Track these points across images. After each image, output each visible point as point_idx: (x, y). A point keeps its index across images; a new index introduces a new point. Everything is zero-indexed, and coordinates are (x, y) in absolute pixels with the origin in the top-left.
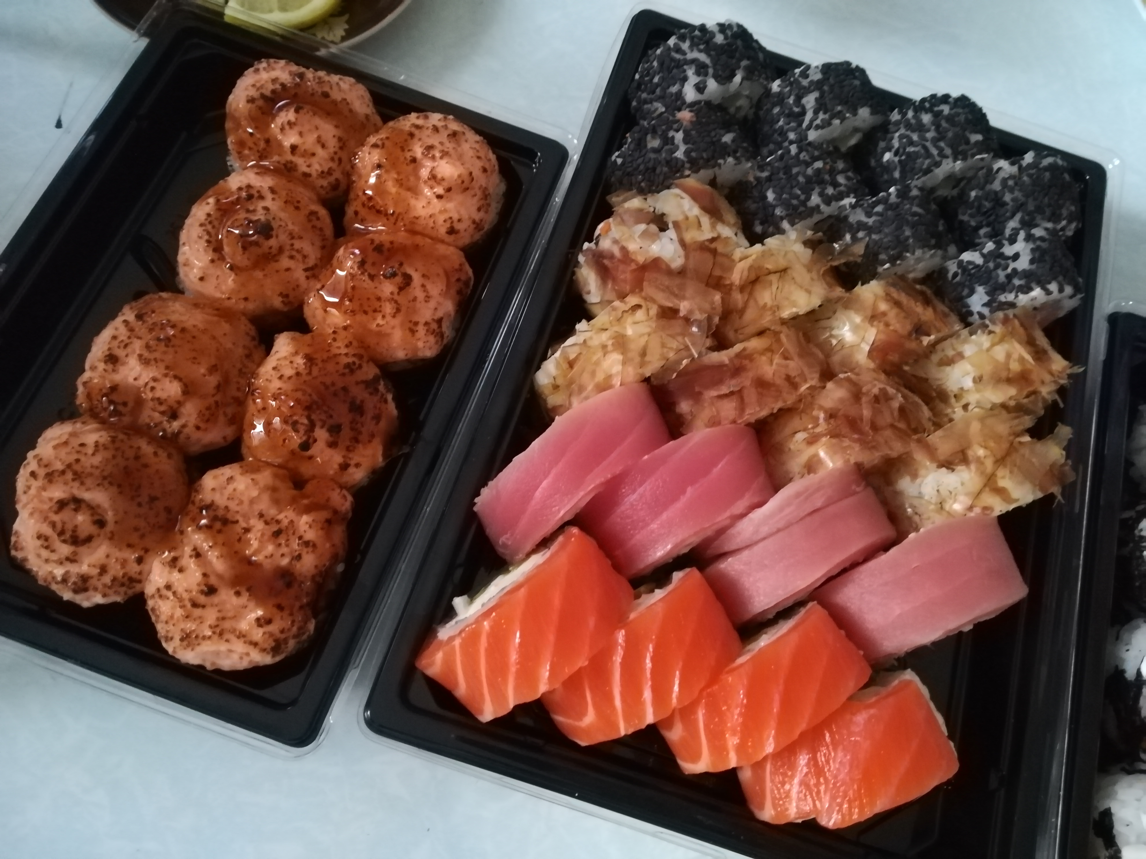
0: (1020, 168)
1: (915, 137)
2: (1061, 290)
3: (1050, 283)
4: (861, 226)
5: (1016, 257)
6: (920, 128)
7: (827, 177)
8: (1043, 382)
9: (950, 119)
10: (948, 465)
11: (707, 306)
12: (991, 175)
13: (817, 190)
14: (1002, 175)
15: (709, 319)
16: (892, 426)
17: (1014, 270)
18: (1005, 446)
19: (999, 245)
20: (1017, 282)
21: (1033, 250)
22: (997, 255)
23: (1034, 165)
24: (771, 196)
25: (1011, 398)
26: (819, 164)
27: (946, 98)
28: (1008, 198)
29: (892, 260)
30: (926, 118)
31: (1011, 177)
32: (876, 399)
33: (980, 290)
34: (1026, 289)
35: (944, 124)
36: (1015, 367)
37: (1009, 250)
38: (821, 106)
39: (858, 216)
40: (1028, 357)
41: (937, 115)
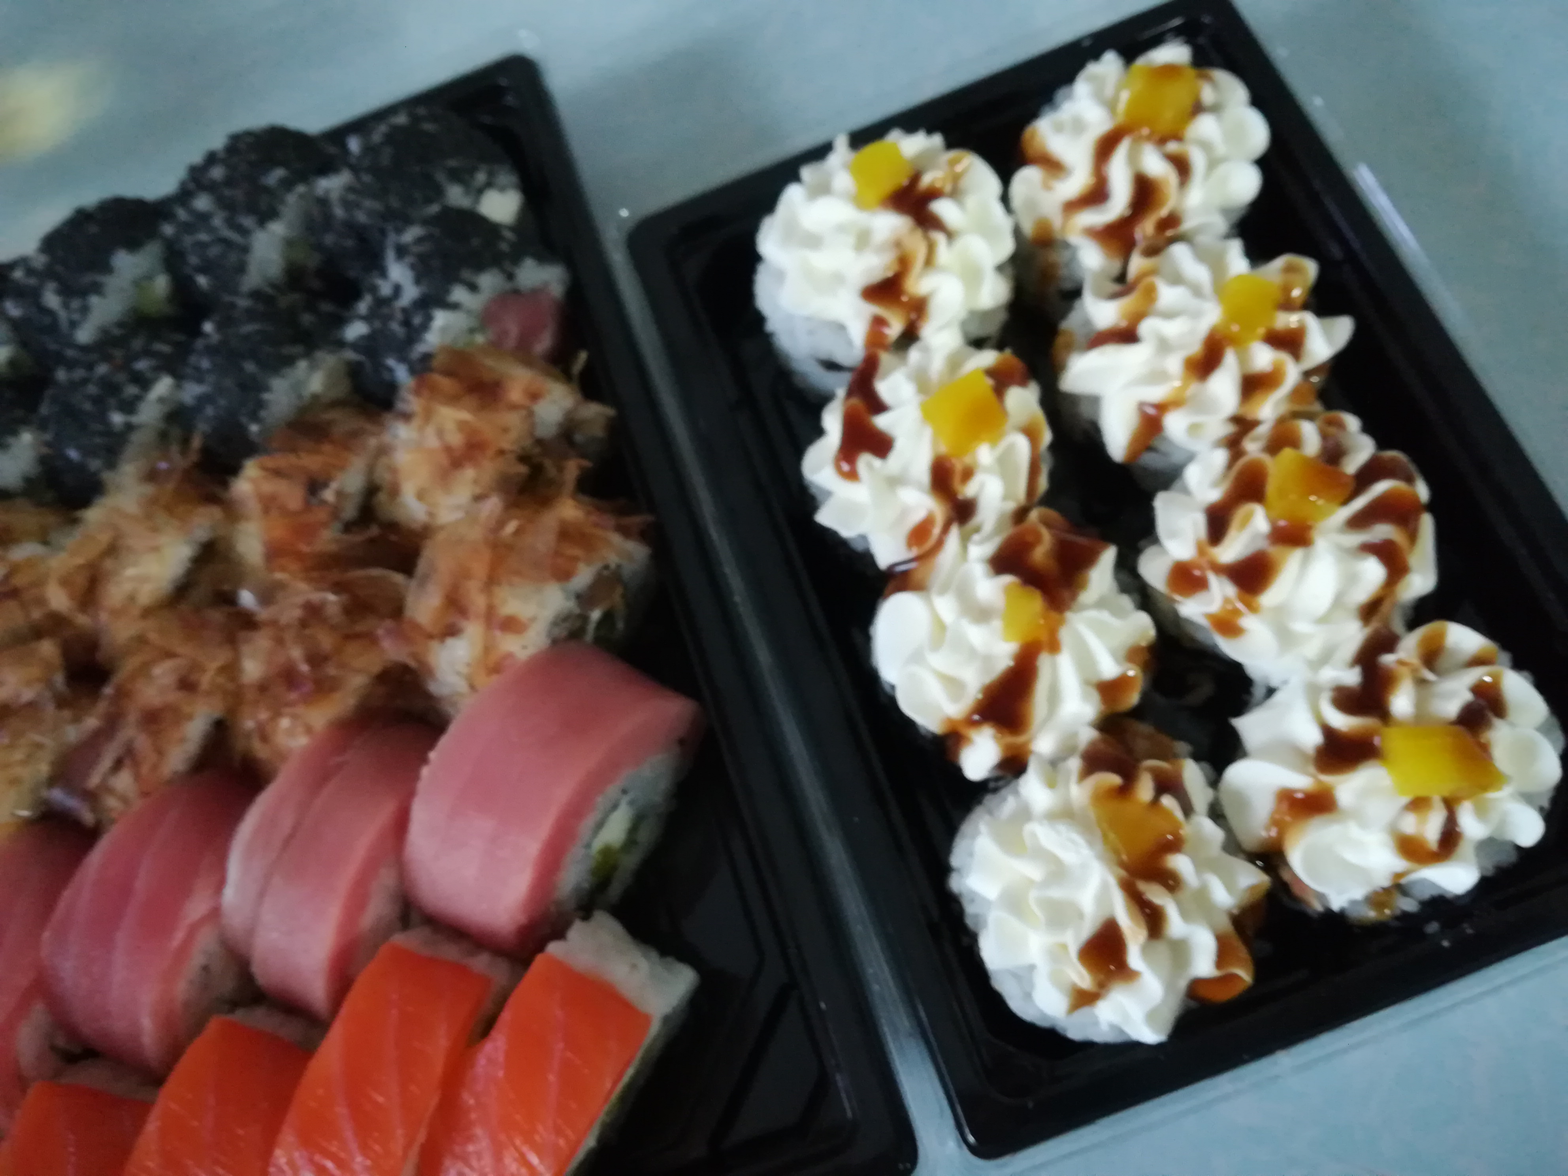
5: (397, 290)
7: (121, 377)
17: (404, 310)
19: (374, 289)
20: (417, 320)
21: (413, 267)
22: (381, 303)
24: (73, 454)
26: (102, 369)
28: (361, 217)
29: (255, 417)
30: (203, 203)
33: (391, 362)
34: (425, 326)
36: (456, 439)
37: (385, 289)
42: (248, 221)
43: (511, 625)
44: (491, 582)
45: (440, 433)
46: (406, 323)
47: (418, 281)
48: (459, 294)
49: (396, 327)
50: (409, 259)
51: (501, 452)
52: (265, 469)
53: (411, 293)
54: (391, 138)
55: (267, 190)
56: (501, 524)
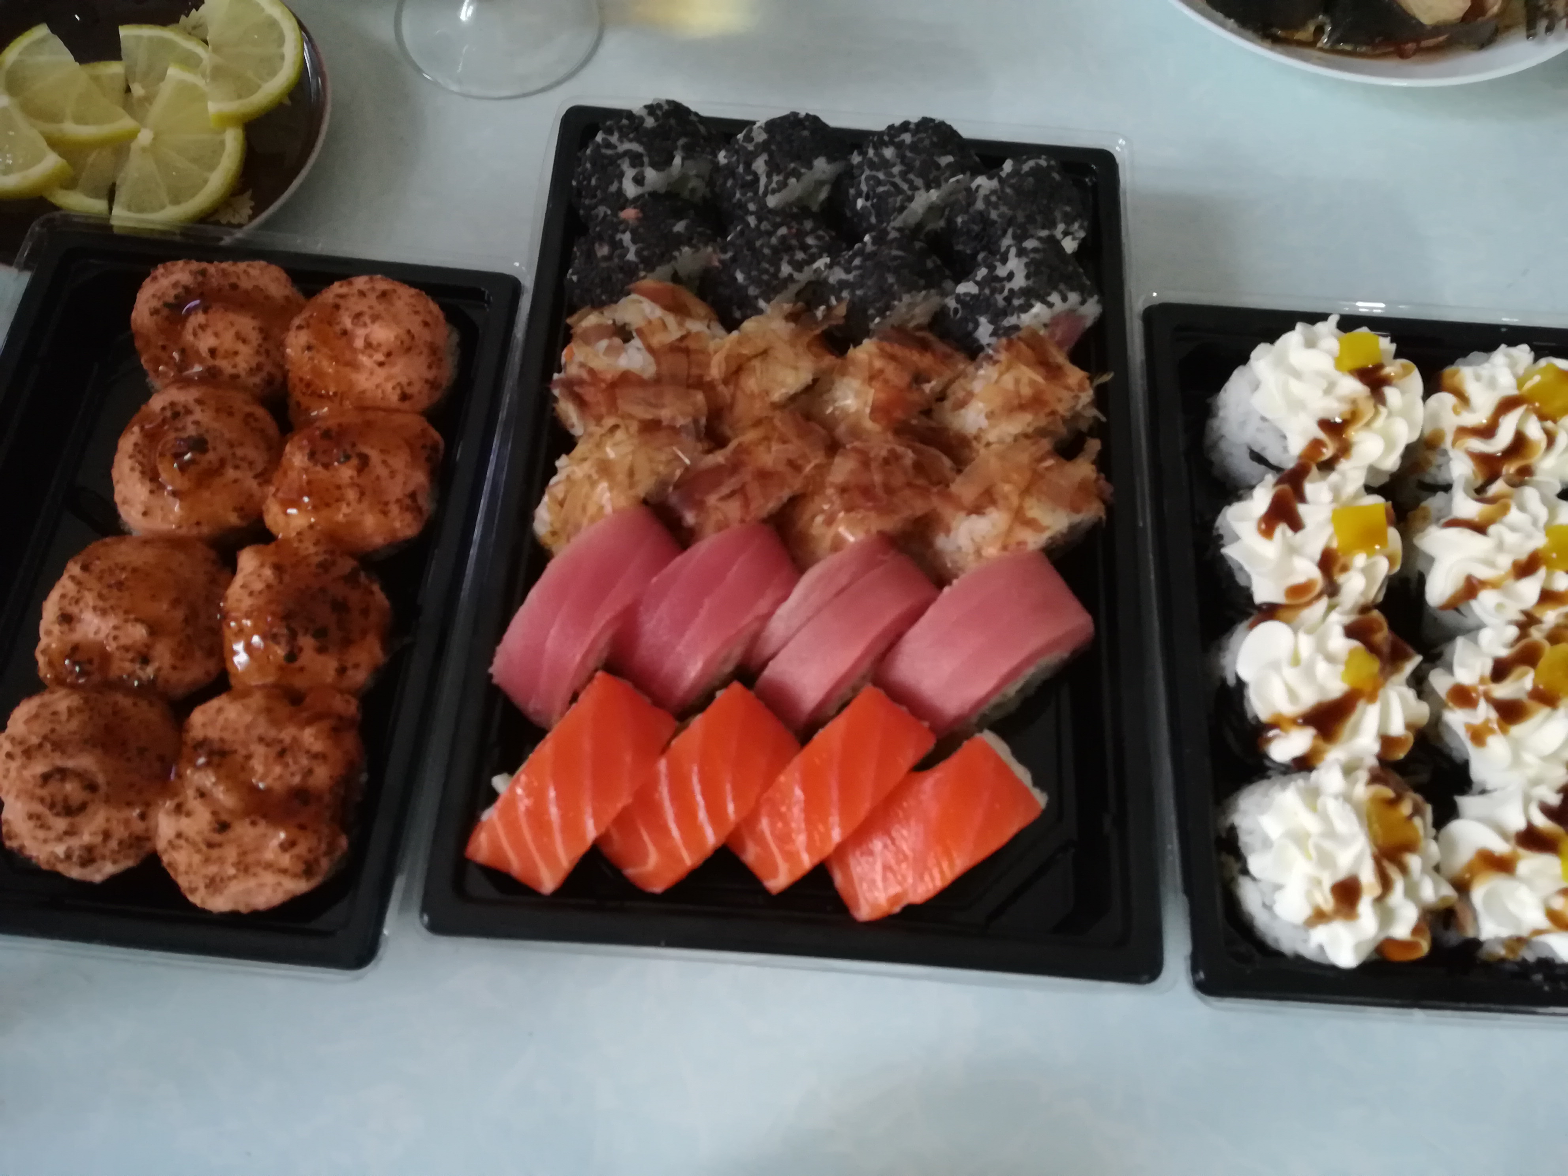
0: (1001, 181)
1: (881, 176)
2: (1064, 299)
3: (1049, 294)
4: (843, 285)
5: (1011, 276)
6: (885, 165)
7: (794, 242)
8: (1060, 400)
9: (913, 147)
10: (977, 510)
11: (689, 409)
12: (971, 194)
13: (786, 258)
14: (982, 192)
15: (696, 421)
16: (910, 485)
17: (1011, 291)
18: (1028, 475)
19: (992, 268)
20: (1016, 302)
21: (1027, 265)
22: (993, 280)
23: (1016, 172)
24: (740, 277)
25: (1029, 425)
26: (783, 231)
27: (905, 126)
28: (994, 215)
29: (881, 313)
30: (889, 153)
31: (993, 192)
32: (886, 461)
33: (983, 320)
34: (1026, 308)
35: (909, 154)
36: (1026, 391)
37: (1002, 271)
38: (773, 167)
39: (837, 275)
40: (1039, 379)
41: (900, 146)
42: (919, 182)
43: (1031, 524)
44: (1026, 492)
45: (1017, 382)
46: (1008, 300)
47: (1028, 277)
48: (1054, 298)
49: (1000, 299)
50: (1025, 260)
51: (1053, 413)
52: (882, 350)
53: (1019, 282)
54: (1036, 171)
55: (938, 167)
56: (1042, 459)
